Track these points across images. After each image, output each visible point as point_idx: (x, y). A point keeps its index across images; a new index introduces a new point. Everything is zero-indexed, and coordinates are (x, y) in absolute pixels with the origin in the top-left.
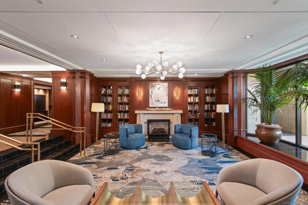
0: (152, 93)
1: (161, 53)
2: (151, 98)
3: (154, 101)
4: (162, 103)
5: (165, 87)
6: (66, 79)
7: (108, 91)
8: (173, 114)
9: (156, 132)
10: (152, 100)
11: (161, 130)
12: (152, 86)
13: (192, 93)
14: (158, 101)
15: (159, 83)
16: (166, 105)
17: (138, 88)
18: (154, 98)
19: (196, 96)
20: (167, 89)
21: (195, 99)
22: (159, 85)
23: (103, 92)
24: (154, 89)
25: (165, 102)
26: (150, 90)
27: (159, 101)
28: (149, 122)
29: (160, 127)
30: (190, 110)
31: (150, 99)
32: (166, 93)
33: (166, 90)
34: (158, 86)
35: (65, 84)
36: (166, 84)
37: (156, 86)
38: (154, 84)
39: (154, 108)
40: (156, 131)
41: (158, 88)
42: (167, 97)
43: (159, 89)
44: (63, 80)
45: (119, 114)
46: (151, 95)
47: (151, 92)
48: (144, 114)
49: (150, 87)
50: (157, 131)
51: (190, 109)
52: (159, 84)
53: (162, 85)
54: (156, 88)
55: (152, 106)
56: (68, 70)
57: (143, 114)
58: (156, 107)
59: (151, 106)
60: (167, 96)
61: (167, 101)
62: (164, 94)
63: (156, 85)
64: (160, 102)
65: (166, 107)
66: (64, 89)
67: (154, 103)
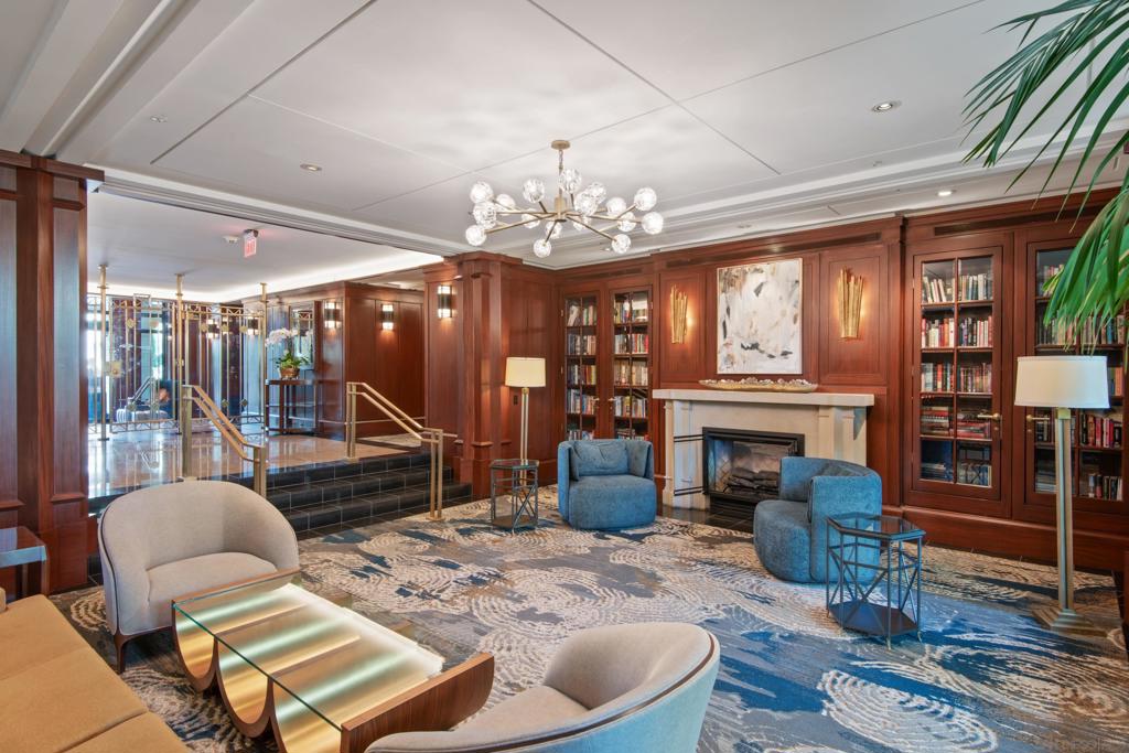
0: (728, 310)
1: (561, 146)
2: (725, 337)
3: (736, 350)
4: (771, 356)
5: (788, 281)
6: (451, 287)
7: (585, 316)
8: (817, 408)
9: (742, 487)
10: (726, 345)
11: (764, 482)
12: (730, 283)
13: (949, 297)
14: (755, 346)
15: (758, 266)
16: (793, 365)
17: (672, 295)
18: (738, 334)
19: (979, 311)
20: (799, 290)
21: (972, 331)
22: (758, 275)
23: (571, 321)
24: (738, 294)
25: (785, 354)
26: (722, 298)
27: (761, 347)
28: (711, 437)
29: (767, 469)
30: (940, 391)
31: (721, 341)
32: (792, 307)
33: (790, 295)
34: (753, 280)
35: (448, 302)
36: (793, 267)
37: (744, 280)
38: (735, 270)
39: (737, 377)
40: (743, 481)
41: (755, 287)
42: (797, 327)
43: (758, 291)
44: (444, 290)
45: (618, 400)
46: (724, 323)
47: (725, 307)
48: (691, 402)
49: (720, 285)
50: (747, 483)
51: (935, 387)
52: (757, 270)
53: (773, 274)
54: (745, 288)
55: (730, 371)
56: (445, 257)
57: (687, 405)
58: (745, 376)
59: (725, 372)
60: (795, 321)
61: (795, 346)
62: (784, 314)
63: (745, 273)
64: (762, 352)
65: (788, 378)
66: (445, 314)
67: (737, 358)
